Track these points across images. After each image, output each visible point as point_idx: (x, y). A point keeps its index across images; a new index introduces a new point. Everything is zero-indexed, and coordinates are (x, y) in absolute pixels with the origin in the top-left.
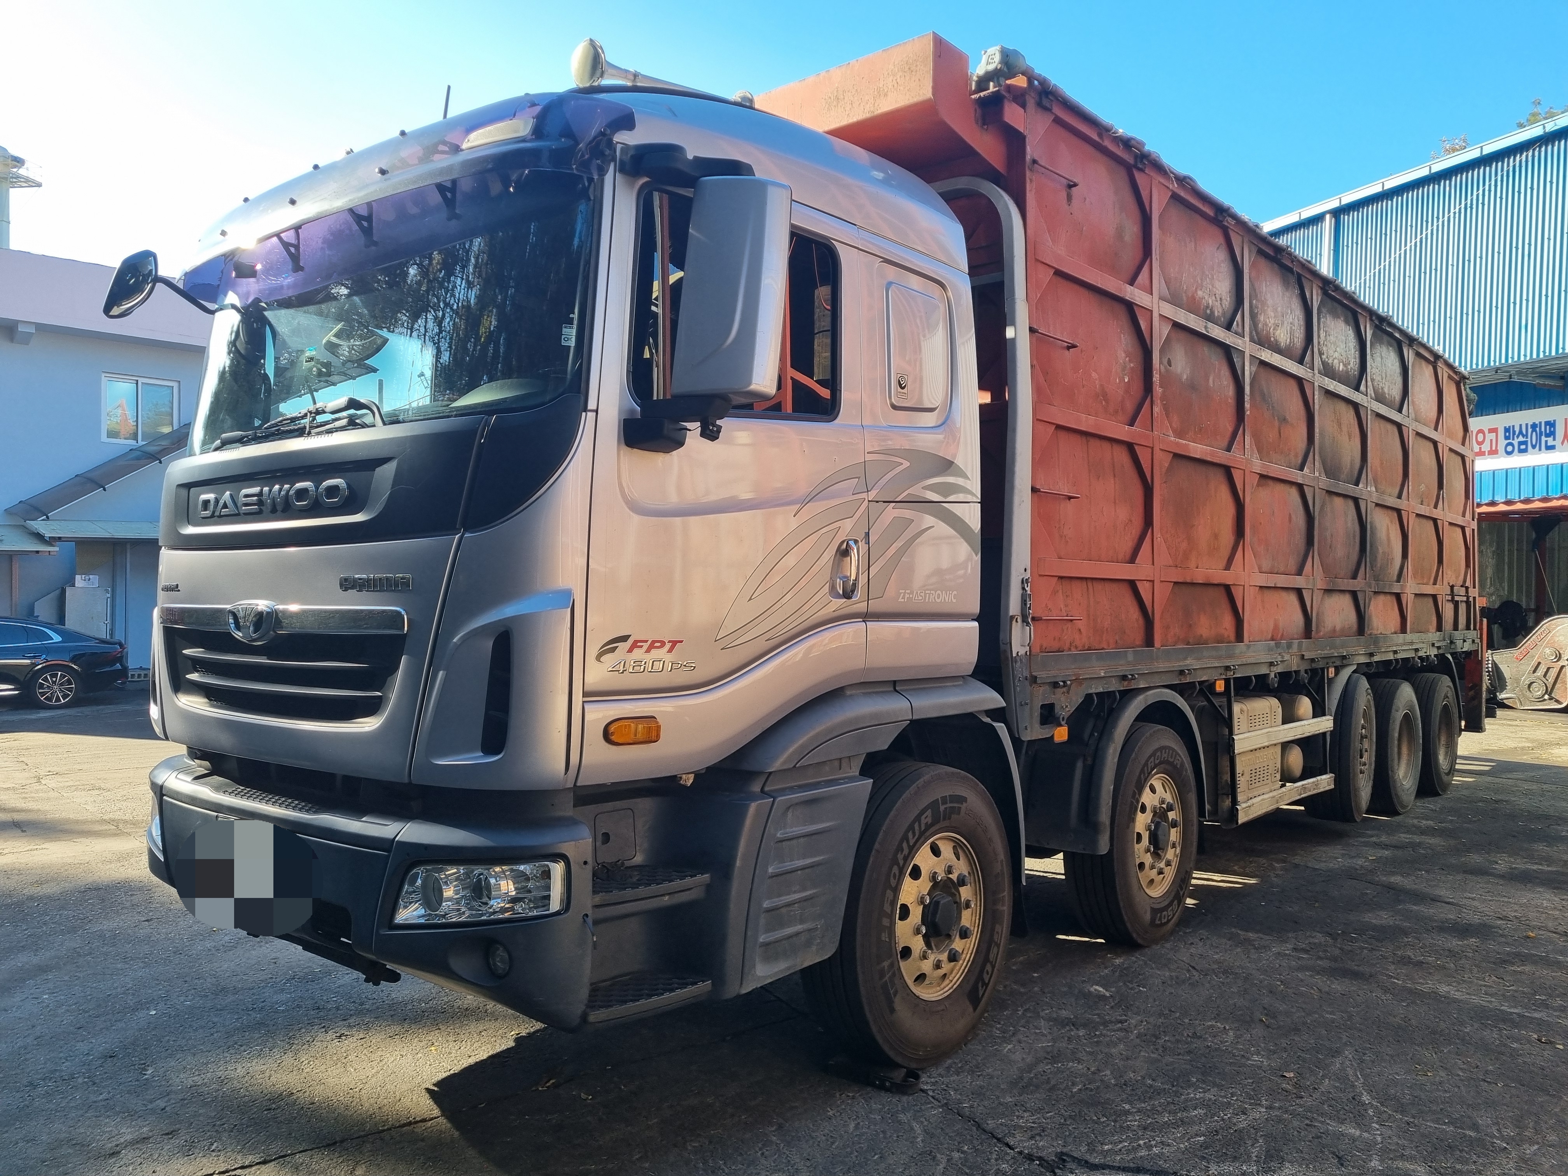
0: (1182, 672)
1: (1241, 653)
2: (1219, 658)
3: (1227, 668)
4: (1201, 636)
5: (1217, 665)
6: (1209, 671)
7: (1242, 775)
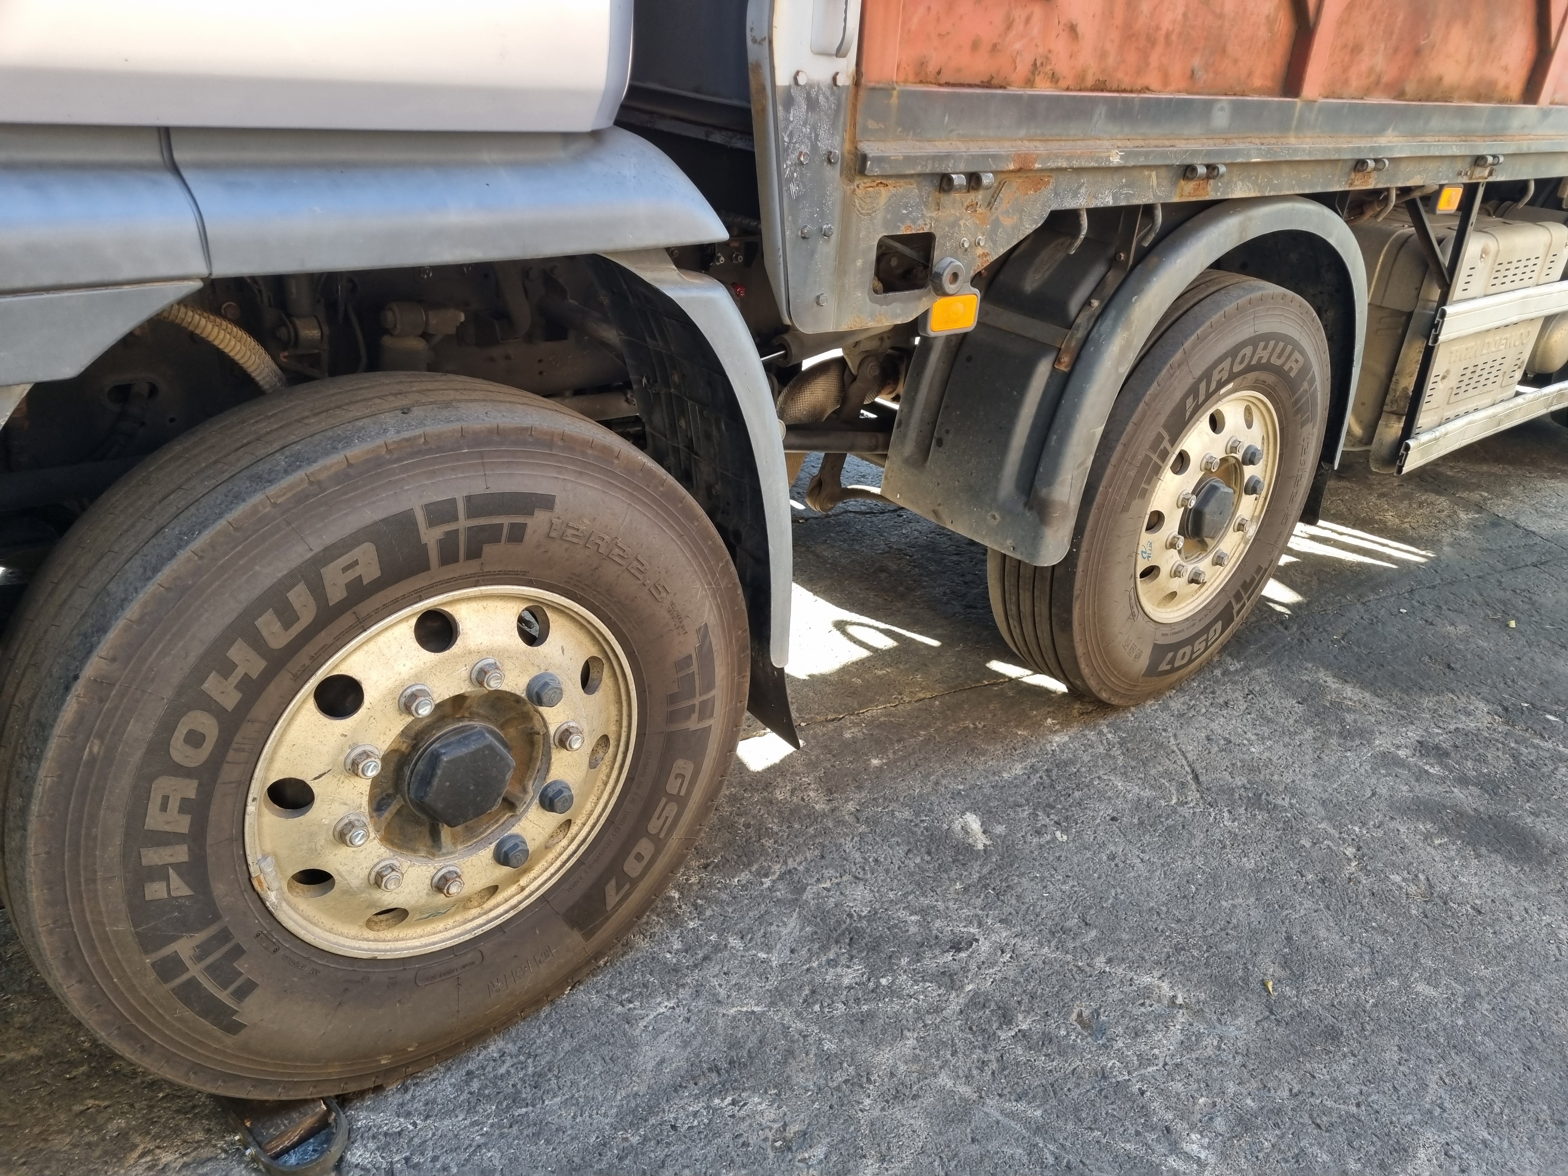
0: (1359, 165)
1: (1523, 128)
2: (1465, 135)
3: (1478, 161)
4: (1440, 79)
5: (1456, 151)
6: (1431, 166)
7: (1444, 378)
